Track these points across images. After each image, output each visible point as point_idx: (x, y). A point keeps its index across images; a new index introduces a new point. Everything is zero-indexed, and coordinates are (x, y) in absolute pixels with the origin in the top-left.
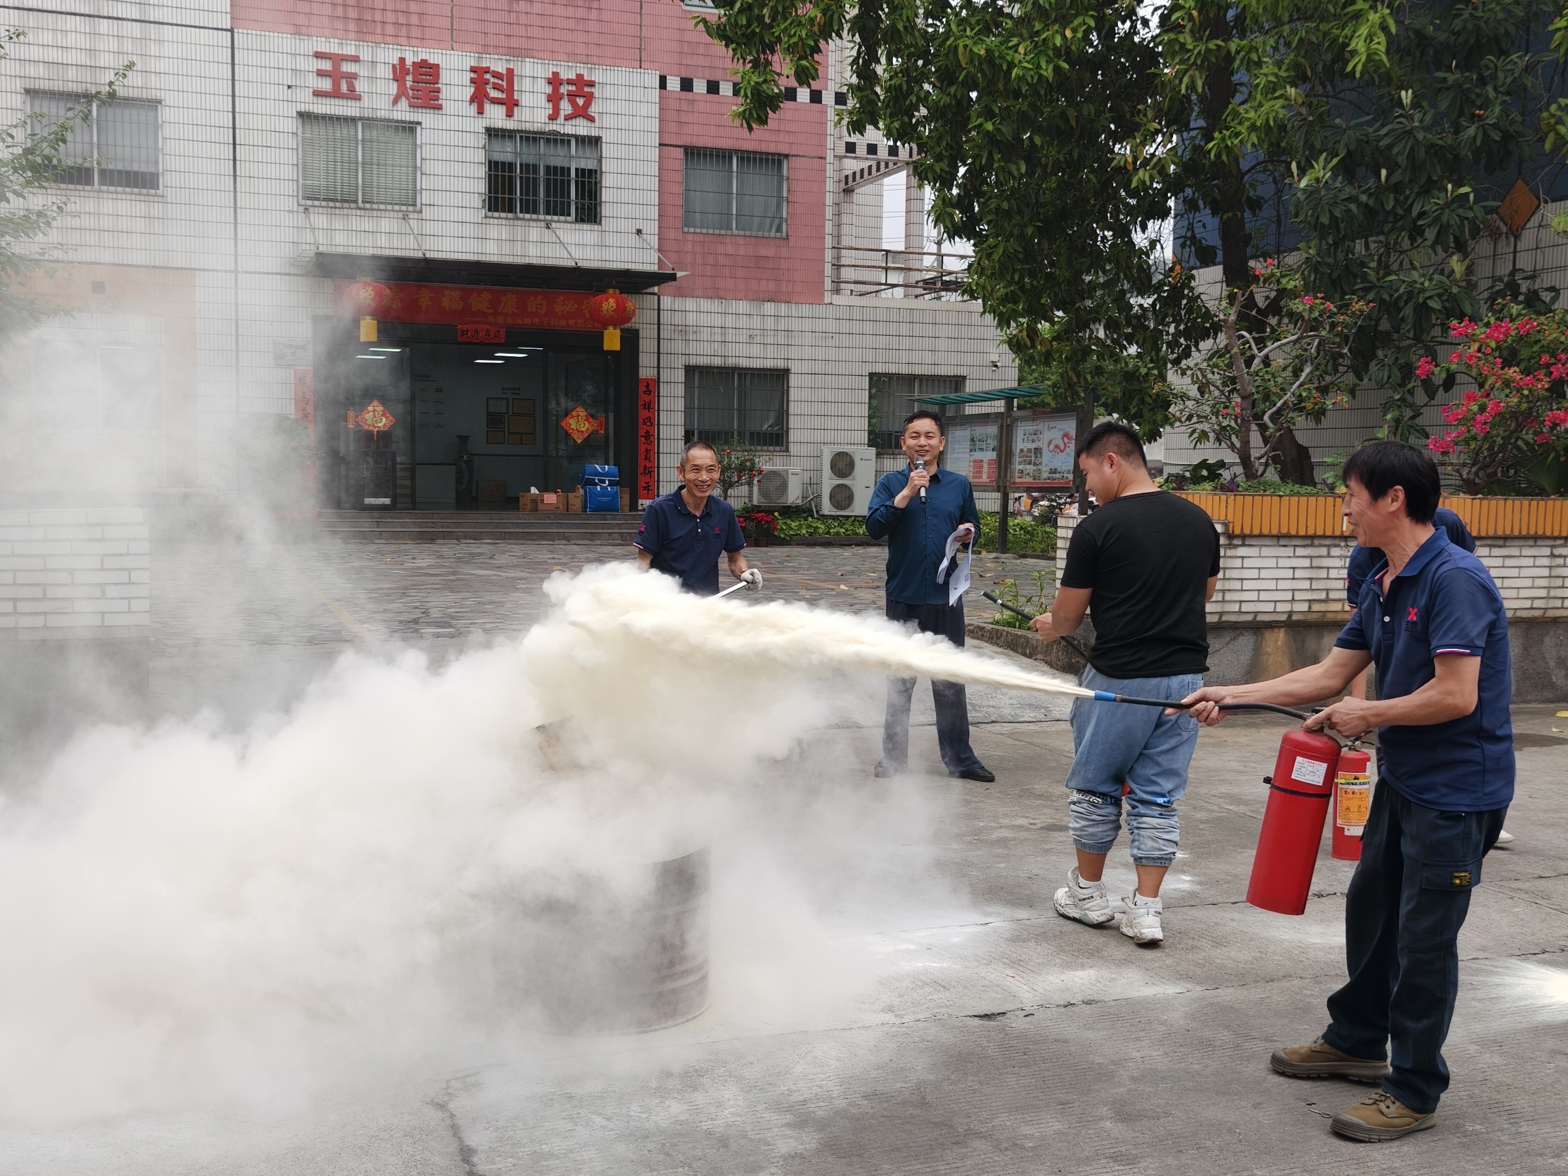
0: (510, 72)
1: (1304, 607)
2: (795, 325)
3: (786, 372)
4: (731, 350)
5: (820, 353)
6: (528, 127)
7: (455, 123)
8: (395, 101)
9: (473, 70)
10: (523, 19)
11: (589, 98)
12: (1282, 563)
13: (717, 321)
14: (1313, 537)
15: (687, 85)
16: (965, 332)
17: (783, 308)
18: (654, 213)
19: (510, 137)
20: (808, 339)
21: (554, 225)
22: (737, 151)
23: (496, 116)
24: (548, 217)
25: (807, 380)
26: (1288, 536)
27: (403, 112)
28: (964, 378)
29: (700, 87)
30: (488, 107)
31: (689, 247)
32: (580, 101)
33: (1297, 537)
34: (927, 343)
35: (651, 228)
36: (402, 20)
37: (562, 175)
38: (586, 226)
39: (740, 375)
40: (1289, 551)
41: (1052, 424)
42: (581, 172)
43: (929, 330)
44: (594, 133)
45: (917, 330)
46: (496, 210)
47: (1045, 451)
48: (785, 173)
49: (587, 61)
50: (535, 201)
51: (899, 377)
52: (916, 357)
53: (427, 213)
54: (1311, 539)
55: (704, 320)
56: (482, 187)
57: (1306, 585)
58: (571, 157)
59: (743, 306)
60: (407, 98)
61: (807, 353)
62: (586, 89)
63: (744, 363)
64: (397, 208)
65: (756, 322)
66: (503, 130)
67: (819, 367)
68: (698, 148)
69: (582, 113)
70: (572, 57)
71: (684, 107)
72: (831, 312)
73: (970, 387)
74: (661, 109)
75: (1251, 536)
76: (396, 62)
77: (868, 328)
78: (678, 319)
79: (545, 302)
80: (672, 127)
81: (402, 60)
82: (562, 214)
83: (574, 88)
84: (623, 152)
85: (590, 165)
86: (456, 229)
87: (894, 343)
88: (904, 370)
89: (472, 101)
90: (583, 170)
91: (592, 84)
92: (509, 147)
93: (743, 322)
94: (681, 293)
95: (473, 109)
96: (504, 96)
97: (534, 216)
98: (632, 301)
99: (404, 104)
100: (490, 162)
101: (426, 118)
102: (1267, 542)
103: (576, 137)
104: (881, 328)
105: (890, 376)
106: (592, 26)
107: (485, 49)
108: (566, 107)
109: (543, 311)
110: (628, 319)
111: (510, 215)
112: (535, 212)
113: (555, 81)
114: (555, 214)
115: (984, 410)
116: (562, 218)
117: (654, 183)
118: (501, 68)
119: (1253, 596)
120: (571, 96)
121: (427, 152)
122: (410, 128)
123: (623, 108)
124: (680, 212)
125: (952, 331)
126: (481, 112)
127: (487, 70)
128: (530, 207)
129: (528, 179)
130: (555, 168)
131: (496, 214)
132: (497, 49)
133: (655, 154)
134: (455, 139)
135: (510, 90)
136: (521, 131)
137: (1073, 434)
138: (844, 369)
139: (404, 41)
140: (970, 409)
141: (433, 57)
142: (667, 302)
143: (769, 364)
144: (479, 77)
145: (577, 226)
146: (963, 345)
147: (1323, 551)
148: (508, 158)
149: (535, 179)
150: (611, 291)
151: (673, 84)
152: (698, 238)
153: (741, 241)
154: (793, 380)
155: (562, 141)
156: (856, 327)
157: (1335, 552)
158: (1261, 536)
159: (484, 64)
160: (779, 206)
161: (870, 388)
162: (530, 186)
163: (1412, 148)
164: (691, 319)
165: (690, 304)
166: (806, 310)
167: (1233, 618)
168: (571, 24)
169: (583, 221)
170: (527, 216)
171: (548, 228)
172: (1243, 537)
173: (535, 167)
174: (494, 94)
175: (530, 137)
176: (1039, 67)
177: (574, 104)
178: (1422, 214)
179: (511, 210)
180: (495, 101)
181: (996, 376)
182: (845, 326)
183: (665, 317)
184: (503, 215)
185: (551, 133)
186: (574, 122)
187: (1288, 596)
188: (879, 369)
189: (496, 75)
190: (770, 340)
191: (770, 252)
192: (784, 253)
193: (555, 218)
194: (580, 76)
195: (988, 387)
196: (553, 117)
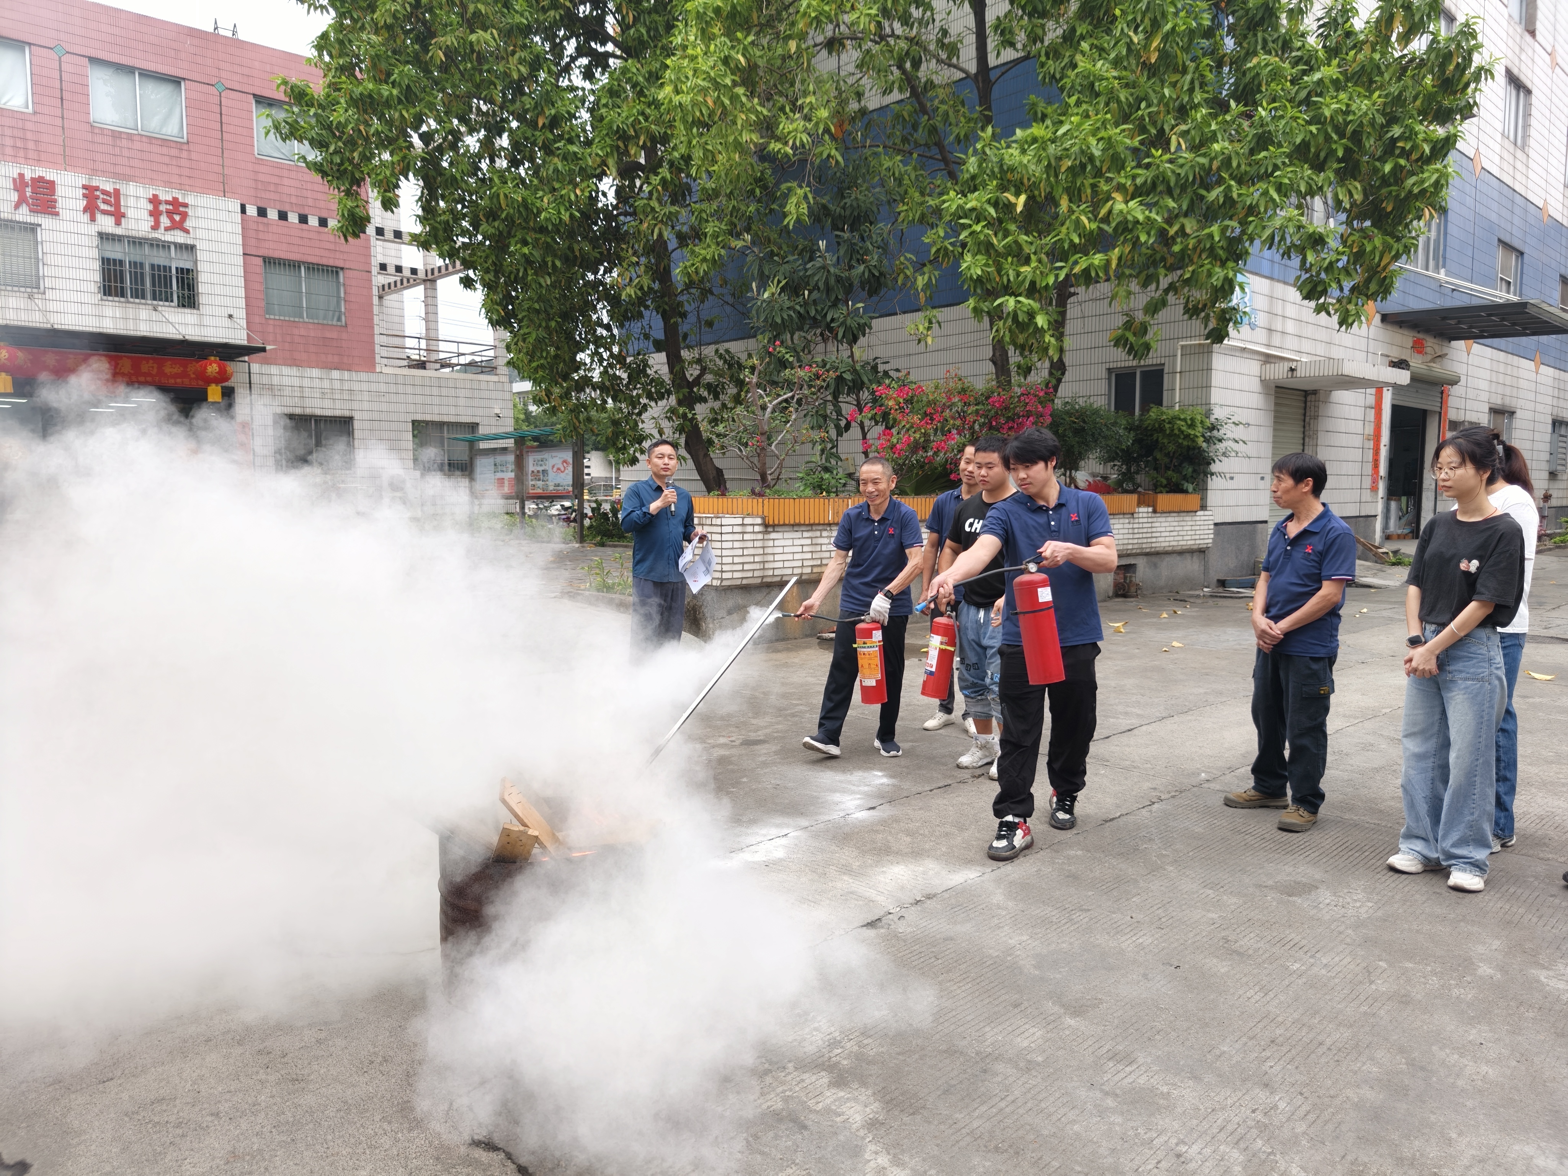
0: (117, 192)
1: (808, 570)
2: (356, 386)
3: (351, 419)
4: (308, 403)
5: (375, 406)
6: (134, 234)
7: (73, 227)
8: (17, 206)
9: (85, 187)
10: (125, 153)
11: (184, 216)
12: (797, 542)
13: (296, 382)
14: (811, 525)
15: (262, 212)
16: (476, 394)
17: (346, 375)
18: (242, 303)
19: (119, 240)
20: (366, 396)
21: (160, 308)
22: (304, 263)
23: (106, 224)
24: (155, 302)
25: (367, 425)
26: (799, 525)
27: (24, 215)
28: (478, 424)
29: (273, 214)
30: (99, 217)
31: (271, 329)
32: (177, 218)
33: (804, 525)
34: (452, 401)
35: (241, 314)
36: (19, 144)
37: (165, 271)
38: (187, 310)
39: (316, 421)
40: (799, 535)
41: (554, 454)
42: (181, 271)
43: (452, 392)
44: (189, 242)
45: (444, 392)
46: (110, 295)
47: (550, 472)
48: (341, 280)
49: (181, 187)
50: (143, 290)
51: (433, 423)
52: (444, 410)
53: (49, 294)
54: (811, 526)
55: (286, 381)
56: (97, 277)
57: (809, 556)
58: (171, 259)
59: (315, 372)
60: (28, 204)
61: (366, 406)
62: (181, 209)
63: (318, 412)
64: (23, 289)
65: (326, 384)
66: (113, 235)
67: (376, 416)
68: (274, 259)
69: (179, 226)
70: (168, 184)
71: (261, 228)
72: (382, 378)
73: (482, 431)
74: (243, 228)
75: (779, 525)
76: (16, 176)
77: (409, 389)
78: (265, 380)
79: (155, 366)
80: (253, 242)
81: (21, 176)
82: (167, 300)
83: (171, 207)
84: (215, 257)
85: (187, 265)
86: (74, 308)
87: (428, 400)
88: (437, 418)
89: (85, 210)
90: (182, 269)
91: (186, 205)
92: (118, 247)
93: (317, 383)
94: (267, 362)
95: (86, 218)
96: (113, 209)
97: (143, 301)
98: (231, 366)
99: (24, 209)
100: (103, 259)
101: (45, 221)
102: (787, 529)
103: (175, 244)
104: (419, 390)
105: (427, 423)
106: (184, 163)
107: (94, 172)
108: (165, 221)
109: (155, 371)
110: (227, 379)
111: (122, 299)
112: (143, 297)
113: (155, 201)
114: (161, 300)
115: (495, 446)
116: (167, 304)
117: (241, 282)
118: (109, 187)
119: (780, 565)
120: (169, 213)
121: (47, 247)
122: (33, 228)
123: (213, 225)
124: (263, 304)
125: (468, 393)
126: (93, 219)
127: (97, 188)
128: (139, 294)
129: (136, 273)
130: (159, 266)
131: (110, 298)
132: (104, 173)
133: (240, 260)
134: (73, 239)
135: (117, 205)
136: (128, 237)
137: (570, 461)
138: (394, 417)
139: (22, 161)
140: (483, 445)
141: (50, 175)
142: (255, 367)
143: (338, 413)
144: (91, 194)
145: (180, 310)
146: (476, 403)
147: (818, 534)
148: (118, 256)
149: (142, 274)
150: (212, 358)
151: (252, 211)
152: (277, 323)
153: (311, 326)
154: (357, 425)
155: (164, 246)
156: (401, 389)
157: (825, 534)
158: (784, 525)
159: (94, 183)
160: (338, 303)
161: (413, 430)
162: (138, 278)
163: (827, 278)
164: (276, 380)
165: (274, 369)
166: (363, 376)
167: (769, 580)
168: (166, 160)
169: (184, 306)
170: (137, 301)
171: (155, 310)
172: (774, 526)
173: (142, 264)
174: (103, 207)
175: (137, 242)
176: (559, 213)
177: (172, 220)
178: (833, 320)
179: (123, 295)
180: (105, 212)
181: (500, 423)
182: (393, 388)
183: (254, 378)
184: (116, 299)
185: (152, 239)
186: (172, 232)
187: (799, 564)
188: (419, 417)
189: (105, 192)
190: (337, 396)
191: (334, 335)
192: (344, 336)
193: (161, 303)
194: (175, 199)
195: (494, 431)
196: (156, 227)
